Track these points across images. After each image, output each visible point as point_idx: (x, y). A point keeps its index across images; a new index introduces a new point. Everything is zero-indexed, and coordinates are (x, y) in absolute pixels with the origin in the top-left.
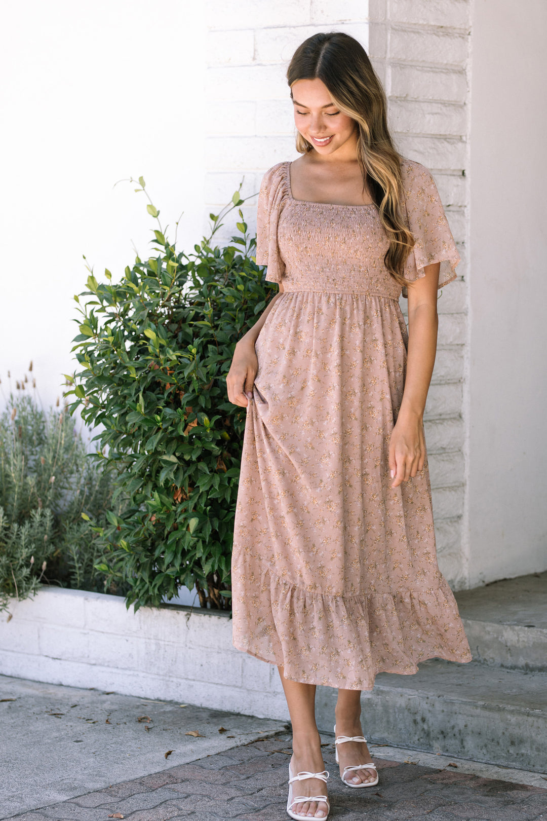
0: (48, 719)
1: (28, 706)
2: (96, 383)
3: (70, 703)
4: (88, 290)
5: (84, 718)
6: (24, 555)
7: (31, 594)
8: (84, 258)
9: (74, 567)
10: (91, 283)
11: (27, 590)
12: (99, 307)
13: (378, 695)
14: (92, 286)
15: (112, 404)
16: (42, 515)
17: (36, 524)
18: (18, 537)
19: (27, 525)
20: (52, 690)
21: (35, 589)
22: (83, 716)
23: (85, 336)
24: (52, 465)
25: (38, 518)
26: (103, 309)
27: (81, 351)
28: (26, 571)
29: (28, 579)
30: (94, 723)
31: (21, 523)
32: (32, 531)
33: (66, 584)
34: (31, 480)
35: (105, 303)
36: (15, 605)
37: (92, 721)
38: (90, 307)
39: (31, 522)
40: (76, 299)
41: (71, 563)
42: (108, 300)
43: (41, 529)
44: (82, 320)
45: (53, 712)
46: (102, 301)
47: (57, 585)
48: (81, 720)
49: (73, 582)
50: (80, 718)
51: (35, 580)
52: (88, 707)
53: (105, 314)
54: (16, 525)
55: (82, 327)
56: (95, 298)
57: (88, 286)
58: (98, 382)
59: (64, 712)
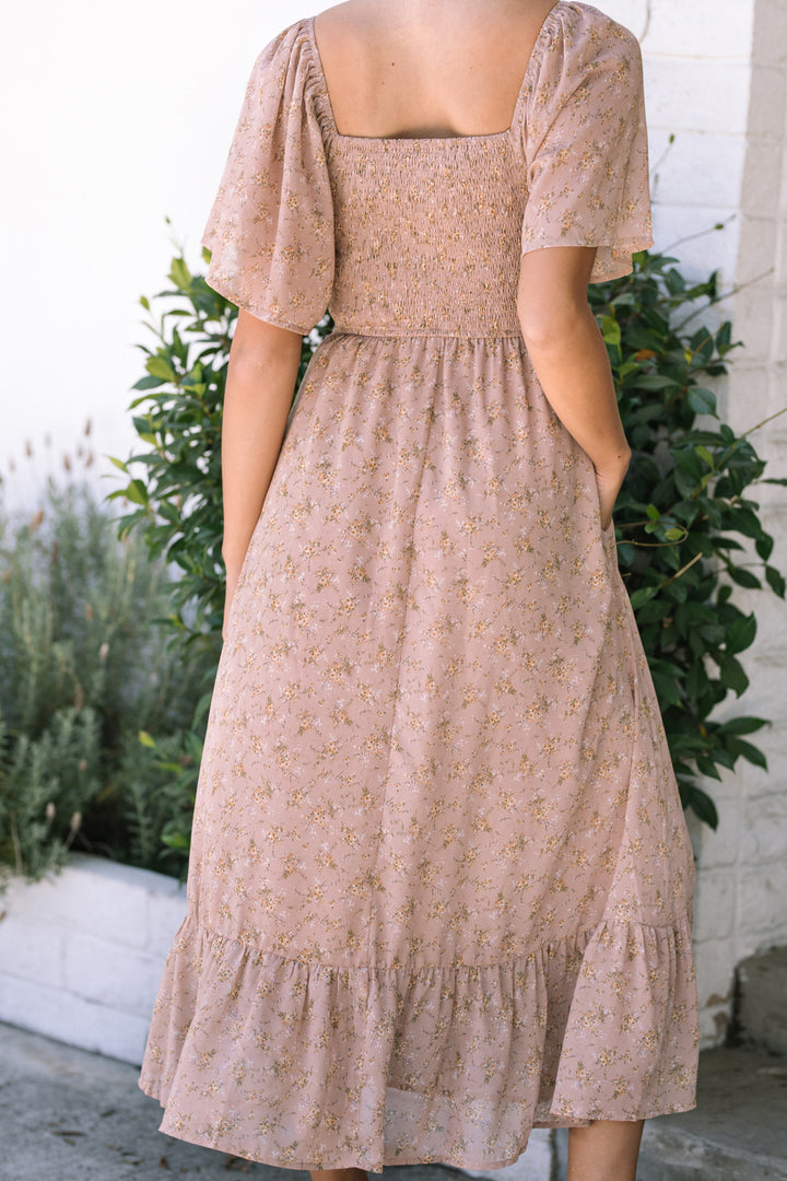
0: (48, 1147)
1: (18, 1106)
2: (169, 477)
3: (103, 1104)
4: (173, 287)
5: (120, 1149)
6: (38, 800)
7: (50, 873)
8: (168, 221)
9: (136, 824)
10: (178, 273)
11: (43, 864)
12: (190, 321)
13: (717, 1165)
14: (181, 279)
15: (199, 521)
16: (78, 721)
17: (64, 737)
18: (28, 762)
19: (46, 739)
20: (78, 1065)
21: (60, 863)
22: (119, 1143)
23: (157, 379)
24: (108, 621)
25: (67, 727)
26: (199, 327)
27: (151, 409)
28: (39, 832)
29: (45, 844)
30: (136, 1164)
31: (36, 736)
32: (55, 753)
33: (122, 854)
34: (62, 652)
35: (203, 315)
36: (20, 891)
37: (133, 1159)
38: (171, 321)
39: (55, 735)
40: (145, 303)
41: (131, 816)
42: (207, 310)
43: (74, 748)
44: (155, 345)
45: (65, 1127)
46: (197, 310)
47: (106, 855)
48: (112, 1153)
49: (135, 851)
50: (111, 1148)
51: (58, 848)
52: (135, 1118)
53: (202, 336)
54: (23, 741)
55: (152, 362)
56: (185, 303)
57: (172, 278)
58: (175, 476)
59: (85, 1127)
